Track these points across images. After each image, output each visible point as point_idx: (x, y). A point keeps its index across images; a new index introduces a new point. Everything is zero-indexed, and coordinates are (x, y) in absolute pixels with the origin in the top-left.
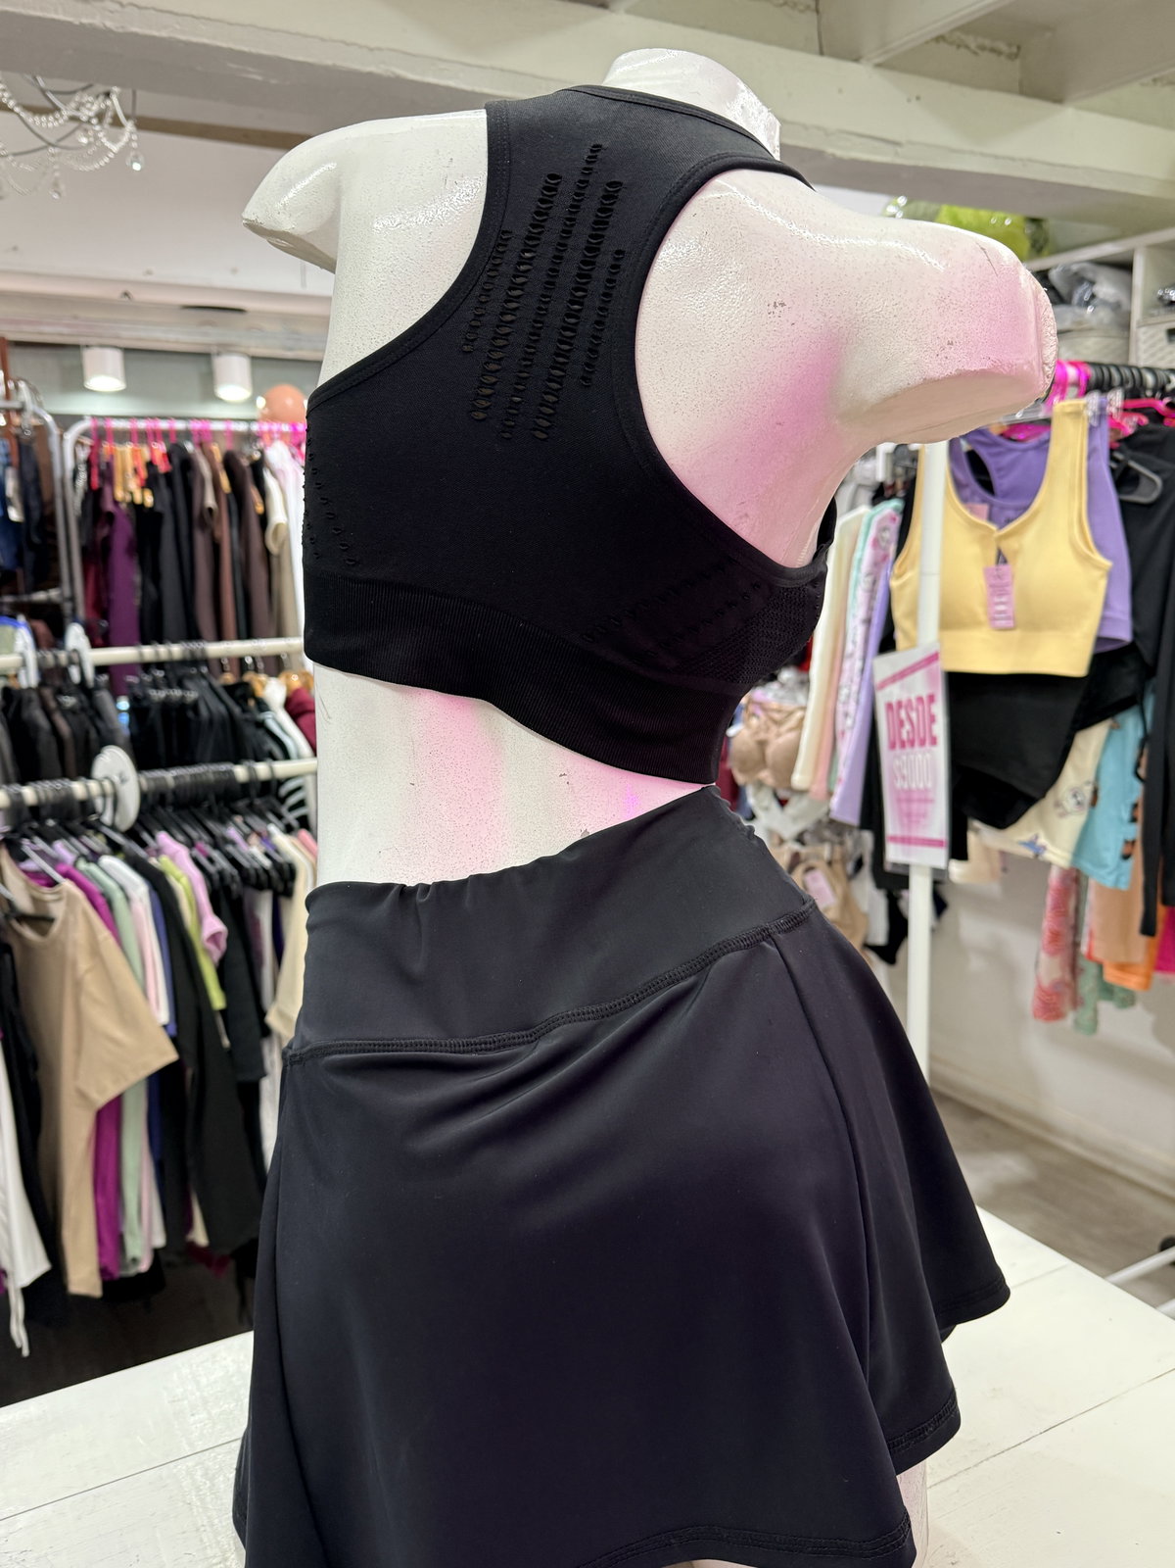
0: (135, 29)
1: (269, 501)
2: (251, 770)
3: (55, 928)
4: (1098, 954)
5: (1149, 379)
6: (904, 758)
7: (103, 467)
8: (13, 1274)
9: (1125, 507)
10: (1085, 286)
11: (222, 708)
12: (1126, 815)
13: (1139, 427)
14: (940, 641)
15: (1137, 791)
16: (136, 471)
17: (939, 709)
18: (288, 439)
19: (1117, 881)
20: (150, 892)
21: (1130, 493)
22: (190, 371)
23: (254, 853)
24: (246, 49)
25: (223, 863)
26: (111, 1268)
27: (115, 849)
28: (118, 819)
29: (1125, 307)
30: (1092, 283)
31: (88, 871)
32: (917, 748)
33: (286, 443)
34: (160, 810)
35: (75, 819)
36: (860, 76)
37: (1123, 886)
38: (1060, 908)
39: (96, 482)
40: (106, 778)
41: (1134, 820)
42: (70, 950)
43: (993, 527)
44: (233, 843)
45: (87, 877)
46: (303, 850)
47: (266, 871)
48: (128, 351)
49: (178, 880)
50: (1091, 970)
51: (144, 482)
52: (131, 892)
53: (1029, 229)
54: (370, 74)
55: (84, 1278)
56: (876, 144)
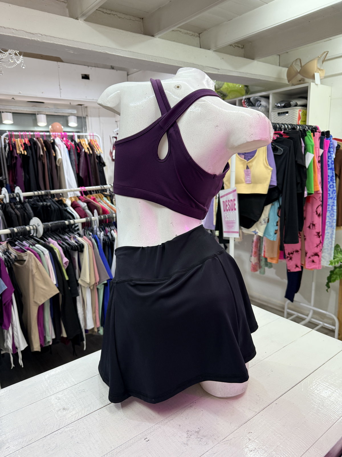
0: (44, 41)
1: (56, 153)
2: (69, 222)
3: (26, 263)
4: (266, 256)
5: (278, 126)
6: (228, 213)
7: (13, 145)
8: (20, 347)
9: (276, 156)
10: (259, 102)
11: (57, 206)
12: (275, 224)
13: (277, 137)
14: (236, 186)
15: (278, 219)
16: (22, 146)
17: (236, 202)
18: (60, 136)
19: (274, 239)
20: (49, 253)
21: (276, 152)
22: (30, 119)
23: (73, 241)
24: (71, 46)
25: (66, 245)
26: (42, 345)
27: (38, 242)
28: (37, 235)
29: (268, 107)
30: (260, 101)
31: (33, 248)
32: (231, 211)
33: (59, 138)
34: (48, 232)
35: (26, 235)
36: (210, 53)
37: (275, 240)
38: (256, 246)
39: (11, 148)
40: (34, 225)
41: (277, 225)
42: (30, 268)
43: (246, 161)
44: (68, 240)
45: (33, 249)
46: (84, 240)
47: (77, 246)
48: (13, 113)
49: (56, 249)
50: (263, 260)
51: (24, 149)
52: (45, 253)
53: (246, 88)
54: (100, 52)
55: (37, 347)
56: (214, 69)
